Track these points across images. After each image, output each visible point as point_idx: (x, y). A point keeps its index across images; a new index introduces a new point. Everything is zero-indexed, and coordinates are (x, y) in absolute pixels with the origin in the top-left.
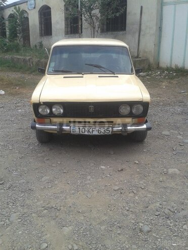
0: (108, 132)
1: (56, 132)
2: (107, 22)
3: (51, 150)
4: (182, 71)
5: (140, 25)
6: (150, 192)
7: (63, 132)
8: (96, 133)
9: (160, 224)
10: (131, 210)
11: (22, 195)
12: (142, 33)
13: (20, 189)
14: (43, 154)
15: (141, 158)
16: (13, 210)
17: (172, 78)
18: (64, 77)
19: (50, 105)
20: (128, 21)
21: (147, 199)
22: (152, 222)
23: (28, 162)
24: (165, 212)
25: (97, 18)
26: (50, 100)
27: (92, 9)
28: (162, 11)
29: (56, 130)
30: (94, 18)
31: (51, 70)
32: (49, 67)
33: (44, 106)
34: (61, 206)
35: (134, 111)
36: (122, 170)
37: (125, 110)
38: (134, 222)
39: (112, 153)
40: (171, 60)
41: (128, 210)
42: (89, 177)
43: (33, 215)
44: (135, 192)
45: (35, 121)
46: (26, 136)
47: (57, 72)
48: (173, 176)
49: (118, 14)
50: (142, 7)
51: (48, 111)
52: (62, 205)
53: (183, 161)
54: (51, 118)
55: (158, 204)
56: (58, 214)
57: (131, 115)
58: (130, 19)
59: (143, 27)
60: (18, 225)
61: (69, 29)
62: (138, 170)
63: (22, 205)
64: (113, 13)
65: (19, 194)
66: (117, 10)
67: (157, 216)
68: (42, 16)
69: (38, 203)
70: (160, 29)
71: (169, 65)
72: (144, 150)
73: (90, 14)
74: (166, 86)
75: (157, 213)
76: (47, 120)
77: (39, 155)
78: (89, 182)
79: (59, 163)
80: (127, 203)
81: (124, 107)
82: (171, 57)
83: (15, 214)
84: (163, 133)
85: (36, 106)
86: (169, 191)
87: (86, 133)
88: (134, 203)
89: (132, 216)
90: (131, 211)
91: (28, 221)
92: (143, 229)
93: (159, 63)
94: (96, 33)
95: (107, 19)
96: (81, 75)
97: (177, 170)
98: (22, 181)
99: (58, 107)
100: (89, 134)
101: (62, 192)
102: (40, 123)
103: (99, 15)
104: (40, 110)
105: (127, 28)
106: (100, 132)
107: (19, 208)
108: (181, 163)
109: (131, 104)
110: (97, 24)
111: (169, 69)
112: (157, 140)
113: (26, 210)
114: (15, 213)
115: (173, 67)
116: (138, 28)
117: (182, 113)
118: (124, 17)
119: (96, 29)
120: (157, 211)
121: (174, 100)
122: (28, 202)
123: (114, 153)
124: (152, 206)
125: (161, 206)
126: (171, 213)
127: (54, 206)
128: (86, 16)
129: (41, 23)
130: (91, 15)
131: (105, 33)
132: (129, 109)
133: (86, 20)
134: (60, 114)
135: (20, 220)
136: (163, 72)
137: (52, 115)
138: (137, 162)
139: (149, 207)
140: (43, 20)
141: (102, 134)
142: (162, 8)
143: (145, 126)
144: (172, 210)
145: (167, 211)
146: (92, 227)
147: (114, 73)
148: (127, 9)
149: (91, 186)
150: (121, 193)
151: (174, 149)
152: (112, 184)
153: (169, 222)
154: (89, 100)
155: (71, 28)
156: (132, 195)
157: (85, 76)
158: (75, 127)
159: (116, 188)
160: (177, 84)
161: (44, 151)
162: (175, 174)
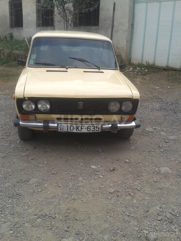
0: (97, 129)
1: (42, 129)
2: (80, 17)
3: (35, 148)
4: (153, 68)
5: (113, 21)
6: (147, 194)
7: (50, 130)
8: (84, 130)
9: (165, 230)
10: (131, 215)
11: (10, 201)
12: (115, 29)
13: (7, 194)
14: (27, 153)
15: (130, 156)
16: (3, 220)
17: (145, 74)
18: (47, 71)
19: (35, 100)
20: (101, 17)
21: (146, 203)
22: (157, 228)
23: (11, 162)
24: (167, 216)
25: (70, 12)
26: (36, 95)
27: (65, 3)
28: (134, 8)
29: (42, 128)
30: (67, 12)
31: (32, 62)
32: (30, 59)
33: (28, 102)
34: (55, 214)
35: (123, 108)
36: (114, 170)
37: (114, 107)
38: (137, 229)
39: (101, 151)
40: (142, 57)
41: (128, 216)
42: (81, 179)
43: (26, 225)
44: (132, 194)
45: (17, 118)
46: (6, 133)
47: (38, 64)
48: (166, 176)
49: (91, 9)
50: (115, 3)
51: (34, 107)
52: (56, 212)
53: (172, 159)
54: (37, 115)
55: (158, 208)
56: (53, 223)
57: (120, 112)
58: (102, 15)
59: (116, 23)
60: (11, 238)
61: (41, 22)
62: (130, 169)
63: (12, 213)
64: (86, 8)
65: (6, 200)
66: (91, 5)
67: (160, 221)
68: (13, 7)
69: (30, 211)
70: (132, 26)
71: (140, 62)
72: (132, 148)
73: (64, 7)
74: (141, 82)
75: (160, 218)
76: (32, 117)
77: (23, 154)
78: (82, 184)
79: (46, 163)
80: (126, 208)
81: (113, 104)
82: (143, 53)
83: (5, 225)
84: (147, 129)
85: (20, 101)
86: (166, 193)
87: (75, 131)
88: (133, 207)
89: (134, 222)
90: (133, 217)
91: (22, 232)
92: (149, 238)
93: (130, 59)
94: (69, 27)
95: (80, 13)
96: (64, 69)
97: (168, 169)
98: (7, 184)
99: (44, 103)
100: (78, 131)
101: (54, 197)
102: (24, 120)
103: (72, 9)
104: (24, 106)
105: (100, 24)
106: (89, 129)
107: (9, 217)
108: (171, 161)
109: (121, 101)
110: (70, 17)
111: (140, 65)
112: (142, 136)
113: (16, 220)
114: (5, 222)
115: (144, 63)
116: (111, 24)
117: (160, 109)
118: (97, 12)
119: (70, 22)
120: (158, 215)
121: (151, 96)
122: (18, 209)
123: (102, 151)
124: (152, 210)
125: (161, 210)
126: (173, 217)
127: (48, 213)
128: (59, 9)
129: (11, 14)
130: (64, 9)
131: (78, 27)
132: (118, 105)
133: (59, 14)
134: (46, 110)
135: (12, 232)
136: (136, 68)
137: (37, 111)
138: (127, 161)
139: (150, 212)
140: (13, 11)
141: (91, 131)
142: (134, 6)
143: (133, 124)
144: (174, 214)
145: (169, 215)
146: (94, 237)
147: (99, 68)
148: (100, 5)
149: (85, 189)
150: (118, 196)
151: (161, 146)
152: (107, 186)
153: (173, 227)
154: (78, 96)
155: (43, 20)
156: (129, 198)
157: (69, 70)
158: (62, 124)
159: (112, 191)
160: (150, 80)
161: (27, 150)
162: (168, 173)
